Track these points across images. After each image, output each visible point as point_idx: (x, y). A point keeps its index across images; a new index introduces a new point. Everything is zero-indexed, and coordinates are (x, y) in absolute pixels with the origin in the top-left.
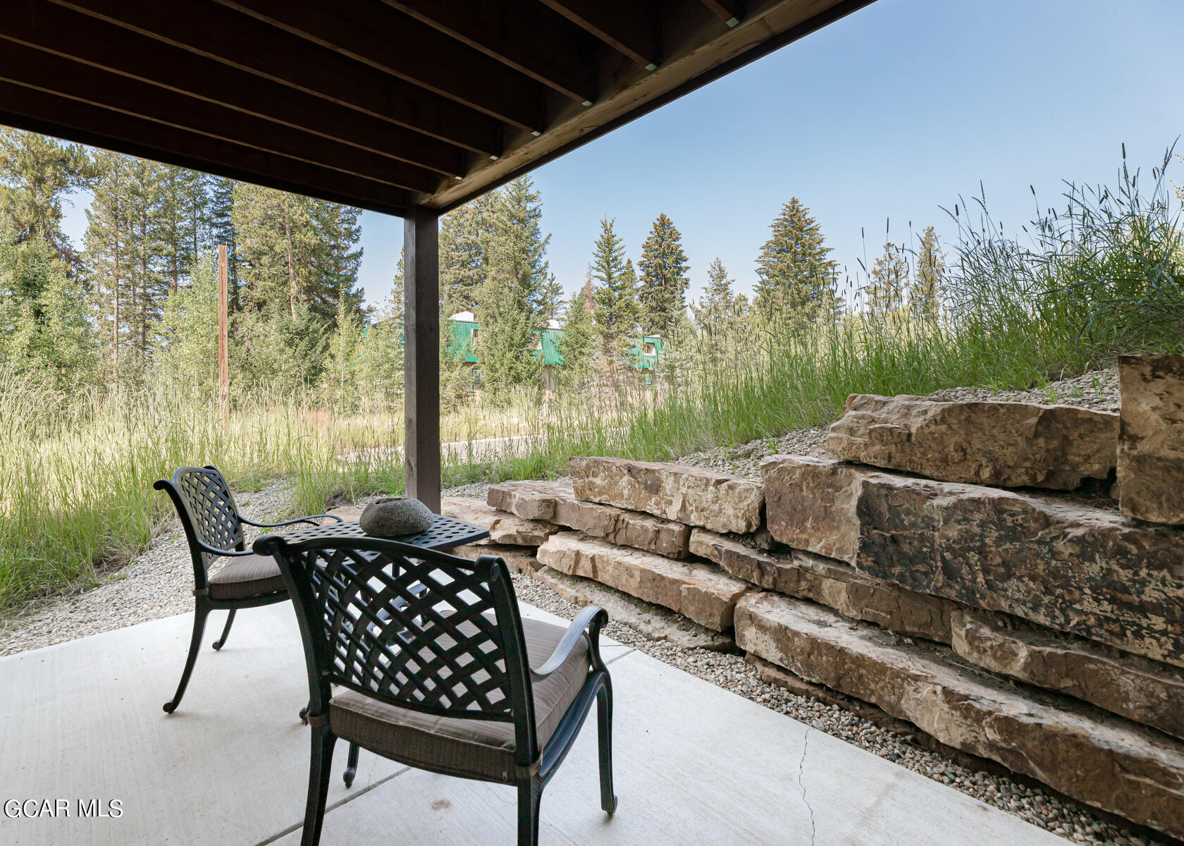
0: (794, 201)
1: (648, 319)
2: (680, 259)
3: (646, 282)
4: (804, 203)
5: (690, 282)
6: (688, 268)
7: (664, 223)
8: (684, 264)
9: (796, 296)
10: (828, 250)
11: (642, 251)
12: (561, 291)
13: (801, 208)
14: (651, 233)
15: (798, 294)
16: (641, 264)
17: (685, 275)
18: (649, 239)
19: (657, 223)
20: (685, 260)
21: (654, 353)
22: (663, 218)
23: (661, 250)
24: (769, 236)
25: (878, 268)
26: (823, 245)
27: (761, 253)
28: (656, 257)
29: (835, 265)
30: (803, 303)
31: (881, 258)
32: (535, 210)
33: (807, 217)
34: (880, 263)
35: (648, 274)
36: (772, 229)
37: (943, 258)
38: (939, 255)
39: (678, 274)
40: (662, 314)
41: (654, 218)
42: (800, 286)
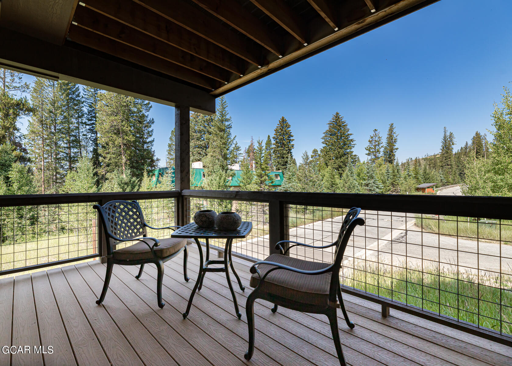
0: (337, 114)
1: (277, 161)
2: (290, 136)
3: (276, 145)
4: (341, 115)
5: (294, 146)
6: (293, 140)
7: (283, 121)
8: (292, 138)
9: (338, 154)
10: (351, 134)
11: (274, 133)
12: (240, 149)
13: (340, 117)
14: (278, 124)
15: (338, 153)
16: (274, 138)
17: (292, 143)
18: (277, 127)
19: (281, 120)
21: (279, 178)
22: (283, 118)
23: (282, 133)
24: (327, 128)
25: (371, 140)
26: (349, 133)
27: (324, 135)
28: (280, 135)
29: (354, 141)
30: (341, 157)
31: (372, 136)
32: (229, 125)
33: (342, 120)
34: (372, 138)
35: (277, 142)
36: (328, 125)
37: (397, 136)
38: (395, 135)
39: (289, 143)
40: (282, 159)
41: (280, 118)
42: (339, 150)
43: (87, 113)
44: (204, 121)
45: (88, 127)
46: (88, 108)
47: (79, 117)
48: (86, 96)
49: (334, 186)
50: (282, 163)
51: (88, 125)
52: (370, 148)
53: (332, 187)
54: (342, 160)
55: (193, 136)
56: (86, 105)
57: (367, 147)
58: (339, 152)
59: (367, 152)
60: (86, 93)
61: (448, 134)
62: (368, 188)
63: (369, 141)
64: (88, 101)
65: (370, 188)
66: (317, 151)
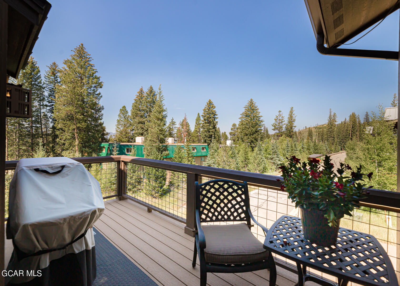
0: (251, 100)
1: (204, 134)
2: (215, 115)
3: (204, 122)
4: (254, 101)
5: (218, 123)
6: (217, 118)
7: (210, 103)
8: (216, 116)
9: (251, 132)
10: (261, 116)
11: (203, 112)
12: (175, 124)
13: (254, 102)
14: (206, 105)
16: (202, 116)
17: (216, 120)
18: (205, 108)
19: (208, 102)
20: (217, 115)
21: (205, 150)
22: (210, 101)
23: (209, 112)
24: (243, 110)
26: (260, 115)
27: (241, 116)
28: (208, 114)
29: (263, 121)
30: (253, 134)
31: (277, 115)
33: (255, 105)
34: (277, 117)
35: (205, 120)
36: (244, 109)
37: (295, 117)
38: (294, 116)
39: (214, 120)
40: (209, 133)
41: (207, 101)
42: (252, 129)
43: (48, 96)
44: (147, 102)
45: (48, 108)
46: (49, 92)
47: (40, 100)
48: (47, 83)
49: (246, 160)
50: (208, 136)
51: (49, 106)
52: (276, 124)
53: (246, 161)
54: (254, 136)
55: (138, 114)
56: (47, 89)
57: (273, 124)
58: (252, 131)
59: (273, 128)
60: (47, 80)
61: (332, 114)
62: (273, 161)
63: (275, 120)
64: (49, 86)
65: (274, 162)
66: (236, 125)
